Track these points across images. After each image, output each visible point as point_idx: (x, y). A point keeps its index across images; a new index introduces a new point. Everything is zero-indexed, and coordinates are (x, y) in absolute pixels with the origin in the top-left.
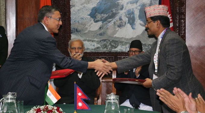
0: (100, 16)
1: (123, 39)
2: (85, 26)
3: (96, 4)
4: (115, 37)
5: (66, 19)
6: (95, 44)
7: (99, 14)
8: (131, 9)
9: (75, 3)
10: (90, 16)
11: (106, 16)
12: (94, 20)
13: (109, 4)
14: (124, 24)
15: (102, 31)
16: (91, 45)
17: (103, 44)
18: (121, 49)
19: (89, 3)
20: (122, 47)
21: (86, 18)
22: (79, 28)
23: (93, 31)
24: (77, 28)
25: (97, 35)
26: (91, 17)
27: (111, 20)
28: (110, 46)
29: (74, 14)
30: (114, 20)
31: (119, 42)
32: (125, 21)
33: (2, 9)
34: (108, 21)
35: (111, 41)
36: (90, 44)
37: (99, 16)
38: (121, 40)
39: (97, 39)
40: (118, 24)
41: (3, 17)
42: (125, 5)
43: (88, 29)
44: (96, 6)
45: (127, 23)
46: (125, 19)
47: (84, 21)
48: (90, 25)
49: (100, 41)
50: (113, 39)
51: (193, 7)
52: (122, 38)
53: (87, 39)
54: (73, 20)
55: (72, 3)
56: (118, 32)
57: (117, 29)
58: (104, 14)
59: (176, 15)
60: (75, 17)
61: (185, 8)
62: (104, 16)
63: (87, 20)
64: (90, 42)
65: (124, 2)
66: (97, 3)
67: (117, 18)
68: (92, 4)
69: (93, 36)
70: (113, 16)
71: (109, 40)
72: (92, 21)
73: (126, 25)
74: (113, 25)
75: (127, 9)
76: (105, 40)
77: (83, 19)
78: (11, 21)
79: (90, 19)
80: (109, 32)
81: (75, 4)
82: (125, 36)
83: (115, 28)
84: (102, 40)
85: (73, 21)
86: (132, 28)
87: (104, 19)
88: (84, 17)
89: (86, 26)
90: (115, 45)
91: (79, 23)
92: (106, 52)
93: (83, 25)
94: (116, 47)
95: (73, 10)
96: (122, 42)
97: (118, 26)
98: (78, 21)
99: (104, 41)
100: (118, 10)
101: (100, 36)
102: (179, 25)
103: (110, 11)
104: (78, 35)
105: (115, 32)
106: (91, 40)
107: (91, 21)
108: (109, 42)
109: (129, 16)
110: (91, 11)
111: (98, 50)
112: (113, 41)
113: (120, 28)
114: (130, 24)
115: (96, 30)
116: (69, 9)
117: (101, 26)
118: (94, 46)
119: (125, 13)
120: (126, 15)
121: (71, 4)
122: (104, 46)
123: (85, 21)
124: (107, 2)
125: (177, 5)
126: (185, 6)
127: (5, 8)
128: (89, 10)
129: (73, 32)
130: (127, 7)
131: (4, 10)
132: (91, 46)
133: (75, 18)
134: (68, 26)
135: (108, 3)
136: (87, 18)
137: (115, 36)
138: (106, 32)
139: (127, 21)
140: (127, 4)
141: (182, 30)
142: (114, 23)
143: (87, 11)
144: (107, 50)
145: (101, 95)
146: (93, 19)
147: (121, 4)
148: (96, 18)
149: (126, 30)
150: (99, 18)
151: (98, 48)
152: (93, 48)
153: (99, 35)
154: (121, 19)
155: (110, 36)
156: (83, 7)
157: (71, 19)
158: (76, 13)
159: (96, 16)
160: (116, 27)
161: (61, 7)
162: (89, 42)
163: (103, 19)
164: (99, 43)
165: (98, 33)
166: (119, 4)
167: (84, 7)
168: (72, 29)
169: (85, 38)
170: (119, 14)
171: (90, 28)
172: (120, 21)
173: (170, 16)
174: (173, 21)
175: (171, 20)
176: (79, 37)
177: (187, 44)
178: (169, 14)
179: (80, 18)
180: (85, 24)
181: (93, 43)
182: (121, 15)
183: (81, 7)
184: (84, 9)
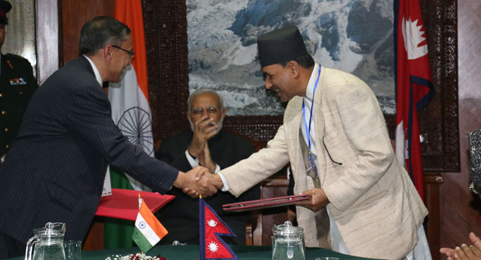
0: (257, 31)
2: (222, 54)
3: (247, 2)
5: (176, 38)
6: (246, 97)
7: (254, 25)
8: (328, 14)
9: (197, 1)
10: (233, 30)
11: (269, 29)
12: (242, 40)
13: (277, 1)
14: (313, 49)
16: (236, 99)
17: (265, 96)
19: (229, 1)
21: (224, 36)
22: (208, 60)
23: (240, 67)
24: (203, 59)
25: (250, 75)
26: (234, 34)
29: (195, 26)
32: (315, 42)
33: (27, 17)
36: (235, 97)
37: (254, 31)
39: (249, 85)
42: (314, 4)
43: (229, 62)
44: (246, 7)
45: (319, 46)
46: (315, 37)
47: (219, 43)
48: (232, 53)
49: (258, 90)
51: (475, 6)
53: (227, 84)
54: (194, 40)
55: (190, 1)
58: (265, 26)
59: (434, 25)
60: (197, 33)
61: (456, 10)
62: (266, 31)
63: (227, 41)
64: (233, 92)
66: (250, 1)
68: (238, 3)
69: (241, 78)
72: (239, 42)
73: (317, 51)
75: (321, 12)
77: (216, 37)
78: (48, 45)
79: (233, 37)
81: (197, 3)
84: (261, 88)
85: (194, 42)
86: (331, 57)
88: (219, 33)
89: (224, 56)
91: (206, 47)
92: (272, 115)
93: (218, 52)
95: (194, 17)
98: (206, 44)
100: (298, 16)
101: (257, 78)
102: (442, 50)
103: (280, 18)
104: (206, 76)
106: (235, 88)
107: (235, 42)
109: (325, 29)
110: (235, 20)
111: (252, 110)
114: (328, 49)
115: (248, 65)
116: (184, 14)
118: (243, 101)
119: (314, 22)
120: (317, 28)
121: (187, 3)
122: (268, 102)
123: (221, 42)
125: (438, 2)
126: (456, 5)
127: (32, 14)
128: (231, 18)
129: (194, 69)
130: (319, 8)
131: (32, 20)
132: (237, 102)
133: (198, 37)
134: (181, 56)
136: (226, 35)
139: (320, 43)
140: (319, 2)
141: (449, 61)
143: (226, 18)
144: (273, 112)
146: (240, 38)
147: (306, 1)
148: (246, 35)
150: (253, 35)
151: (253, 105)
152: (241, 105)
153: (254, 77)
154: (305, 37)
156: (215, 11)
157: (188, 38)
158: (200, 24)
159: (245, 31)
162: (230, 91)
164: (255, 95)
165: (252, 71)
166: (302, 2)
167: (218, 9)
168: (190, 63)
169: (222, 83)
170: (303, 24)
171: (234, 59)
173: (421, 30)
174: (428, 40)
175: (424, 39)
176: (208, 80)
177: (462, 94)
178: (418, 25)
179: (209, 36)
180: (221, 50)
181: (240, 95)
182: (306, 27)
183: (212, 9)
184: (218, 14)
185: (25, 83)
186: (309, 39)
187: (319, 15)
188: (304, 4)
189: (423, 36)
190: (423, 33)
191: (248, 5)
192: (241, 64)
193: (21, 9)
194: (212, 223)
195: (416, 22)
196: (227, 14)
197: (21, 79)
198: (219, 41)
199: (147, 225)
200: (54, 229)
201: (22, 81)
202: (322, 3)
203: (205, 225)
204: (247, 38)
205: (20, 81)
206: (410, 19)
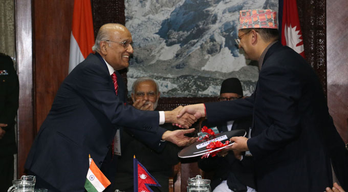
0: (177, 35)
1: (217, 74)
2: (151, 52)
3: (170, 14)
4: (204, 71)
6: (169, 84)
7: (175, 31)
8: (229, 22)
9: (133, 13)
10: (159, 35)
11: (186, 34)
12: (166, 42)
13: (192, 13)
14: (218, 49)
15: (181, 60)
17: (183, 83)
18: (214, 92)
19: (157, 13)
20: (215, 88)
21: (152, 39)
22: (141, 56)
23: (164, 61)
24: (138, 56)
25: (172, 67)
26: (161, 37)
27: (196, 41)
28: (194, 87)
30: (201, 42)
31: (211, 80)
32: (220, 43)
33: (10, 25)
34: (190, 43)
35: (196, 77)
36: (161, 84)
37: (175, 35)
38: (213, 76)
39: (171, 75)
40: (209, 48)
41: (10, 39)
42: (220, 15)
43: (157, 58)
44: (169, 17)
45: (223, 46)
46: (221, 40)
47: (149, 44)
48: (159, 52)
49: (178, 78)
50: (199, 74)
51: (339, 16)
52: (216, 72)
53: (155, 74)
55: (128, 13)
56: (208, 62)
57: (207, 57)
58: (183, 32)
59: (309, 30)
61: (326, 19)
62: (183, 35)
63: (155, 43)
64: (159, 80)
65: (218, 9)
66: (172, 13)
67: (207, 37)
68: (163, 14)
69: (166, 70)
70: (200, 33)
71: (193, 77)
72: (164, 43)
73: (222, 49)
74: (198, 49)
75: (224, 21)
76: (185, 77)
77: (147, 40)
78: (24, 45)
79: (160, 40)
80: (193, 62)
81: (133, 15)
82: (221, 69)
83: (203, 55)
84: (180, 77)
86: (232, 54)
87: (184, 39)
88: (149, 36)
89: (153, 53)
90: (203, 85)
91: (140, 47)
92: (188, 97)
93: (148, 51)
94: (204, 89)
95: (130, 25)
96: (216, 79)
97: (209, 51)
98: (139, 45)
99: (184, 79)
100: (208, 24)
101: (177, 70)
102: (315, 48)
103: (194, 25)
104: (139, 68)
105: (203, 62)
106: (161, 77)
107: (161, 43)
108: (193, 81)
109: (227, 34)
110: (161, 27)
111: (174, 93)
112: (200, 77)
113: (212, 56)
114: (229, 49)
115: (170, 60)
117: (177, 52)
118: (167, 86)
119: (219, 28)
120: (222, 32)
121: (126, 15)
122: (185, 87)
123: (151, 43)
124: (187, 11)
125: (311, 13)
126: (326, 15)
127: (13, 23)
128: (158, 25)
129: (131, 63)
130: (223, 18)
131: (13, 27)
132: (163, 87)
135: (189, 12)
136: (154, 38)
137: (203, 68)
138: (187, 62)
139: (224, 43)
140: (223, 13)
141: (320, 57)
142: (202, 46)
143: (154, 26)
144: (189, 95)
145: (180, 172)
146: (165, 40)
147: (214, 13)
149: (222, 59)
150: (175, 38)
151: (174, 90)
152: (165, 90)
153: (175, 69)
154: (212, 39)
155: (194, 69)
156: (146, 20)
158: (136, 30)
159: (169, 35)
160: (205, 53)
161: (109, 19)
162: (158, 79)
163: (181, 39)
164: (176, 82)
165: (174, 64)
166: (210, 13)
167: (149, 19)
169: (151, 74)
170: (210, 30)
171: (160, 56)
172: (212, 43)
173: (299, 34)
174: (304, 41)
175: (301, 40)
176: (141, 71)
177: (330, 81)
178: (296, 30)
179: (142, 38)
180: (150, 49)
181: (165, 83)
182: (214, 32)
183: (144, 19)
184: (148, 23)
185: (7, 74)
186: (215, 41)
187: (223, 23)
188: (212, 14)
189: (300, 38)
190: (300, 36)
191: (170, 16)
192: (165, 60)
193: (5, 19)
194: (143, 177)
195: (295, 28)
196: (155, 22)
197: (4, 71)
198: (149, 42)
199: (95, 177)
200: (28, 180)
201: (5, 72)
202: (225, 14)
203: (138, 178)
204: (170, 40)
205: (4, 72)
206: (291, 26)
